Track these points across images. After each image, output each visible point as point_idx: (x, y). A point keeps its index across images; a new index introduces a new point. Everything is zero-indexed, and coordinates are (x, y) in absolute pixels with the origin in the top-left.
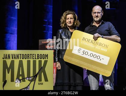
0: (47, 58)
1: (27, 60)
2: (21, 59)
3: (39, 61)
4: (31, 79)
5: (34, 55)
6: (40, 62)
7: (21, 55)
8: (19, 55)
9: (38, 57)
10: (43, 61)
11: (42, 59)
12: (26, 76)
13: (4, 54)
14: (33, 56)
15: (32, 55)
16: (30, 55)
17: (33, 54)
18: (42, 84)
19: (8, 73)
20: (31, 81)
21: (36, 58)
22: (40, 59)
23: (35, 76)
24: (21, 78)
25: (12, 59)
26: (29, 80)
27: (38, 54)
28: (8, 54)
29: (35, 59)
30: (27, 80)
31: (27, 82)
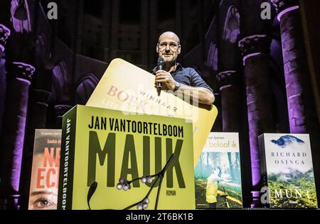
0: (181, 134)
1: (142, 134)
2: (131, 133)
3: (167, 139)
4: (151, 180)
5: (157, 126)
6: (169, 142)
7: (131, 123)
8: (127, 123)
9: (164, 130)
10: (174, 140)
11: (172, 137)
12: (141, 174)
13: (93, 117)
14: (155, 129)
15: (152, 126)
16: (149, 125)
17: (155, 124)
18: (174, 193)
19: (102, 164)
20: (152, 186)
21: (162, 132)
22: (168, 136)
23: (160, 175)
24: (129, 177)
25: (111, 129)
26: (147, 183)
27: (164, 125)
28: (102, 118)
29: (160, 134)
30: (142, 183)
31: (143, 189)
